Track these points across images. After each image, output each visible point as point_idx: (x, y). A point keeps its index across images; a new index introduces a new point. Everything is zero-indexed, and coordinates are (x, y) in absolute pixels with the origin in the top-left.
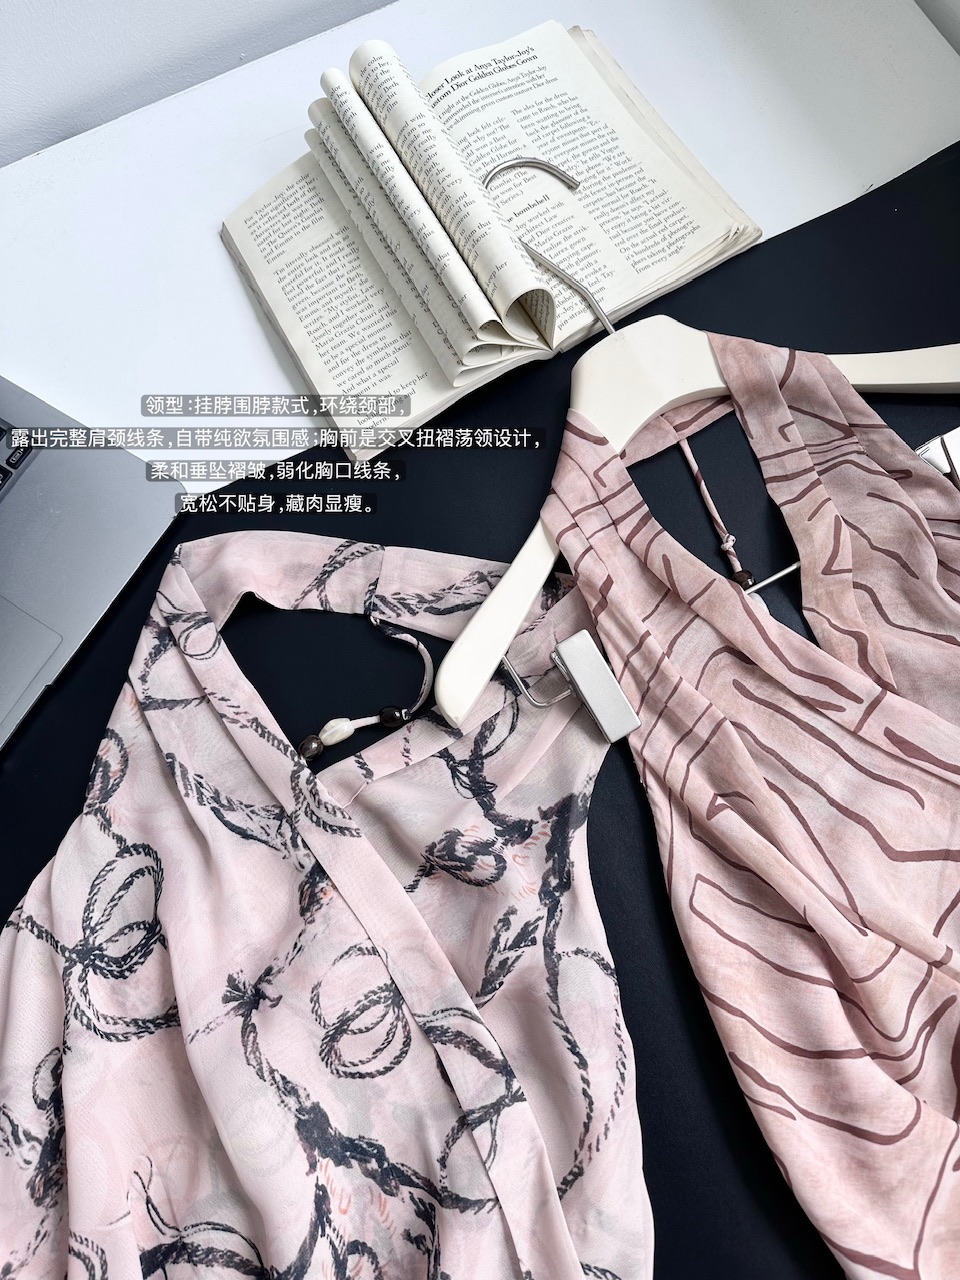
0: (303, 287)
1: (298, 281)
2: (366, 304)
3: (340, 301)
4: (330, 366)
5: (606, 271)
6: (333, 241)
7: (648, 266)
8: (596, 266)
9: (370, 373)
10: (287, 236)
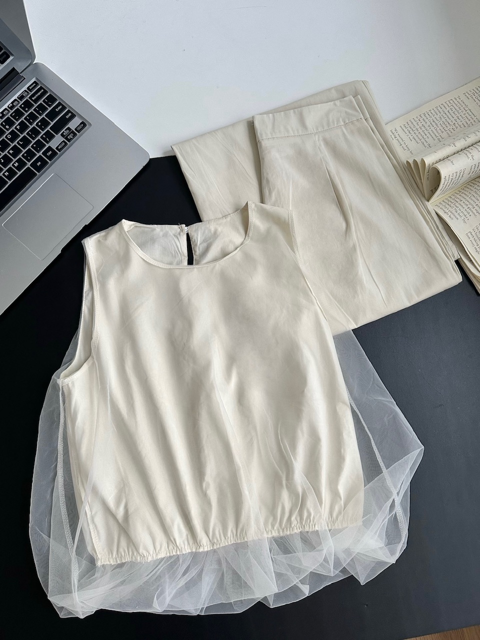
0: (452, 107)
1: (454, 105)
2: (443, 131)
3: (445, 121)
4: (415, 118)
5: (466, 220)
6: (473, 117)
7: (469, 238)
8: (468, 216)
9: (413, 133)
10: (476, 100)
